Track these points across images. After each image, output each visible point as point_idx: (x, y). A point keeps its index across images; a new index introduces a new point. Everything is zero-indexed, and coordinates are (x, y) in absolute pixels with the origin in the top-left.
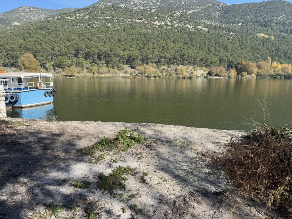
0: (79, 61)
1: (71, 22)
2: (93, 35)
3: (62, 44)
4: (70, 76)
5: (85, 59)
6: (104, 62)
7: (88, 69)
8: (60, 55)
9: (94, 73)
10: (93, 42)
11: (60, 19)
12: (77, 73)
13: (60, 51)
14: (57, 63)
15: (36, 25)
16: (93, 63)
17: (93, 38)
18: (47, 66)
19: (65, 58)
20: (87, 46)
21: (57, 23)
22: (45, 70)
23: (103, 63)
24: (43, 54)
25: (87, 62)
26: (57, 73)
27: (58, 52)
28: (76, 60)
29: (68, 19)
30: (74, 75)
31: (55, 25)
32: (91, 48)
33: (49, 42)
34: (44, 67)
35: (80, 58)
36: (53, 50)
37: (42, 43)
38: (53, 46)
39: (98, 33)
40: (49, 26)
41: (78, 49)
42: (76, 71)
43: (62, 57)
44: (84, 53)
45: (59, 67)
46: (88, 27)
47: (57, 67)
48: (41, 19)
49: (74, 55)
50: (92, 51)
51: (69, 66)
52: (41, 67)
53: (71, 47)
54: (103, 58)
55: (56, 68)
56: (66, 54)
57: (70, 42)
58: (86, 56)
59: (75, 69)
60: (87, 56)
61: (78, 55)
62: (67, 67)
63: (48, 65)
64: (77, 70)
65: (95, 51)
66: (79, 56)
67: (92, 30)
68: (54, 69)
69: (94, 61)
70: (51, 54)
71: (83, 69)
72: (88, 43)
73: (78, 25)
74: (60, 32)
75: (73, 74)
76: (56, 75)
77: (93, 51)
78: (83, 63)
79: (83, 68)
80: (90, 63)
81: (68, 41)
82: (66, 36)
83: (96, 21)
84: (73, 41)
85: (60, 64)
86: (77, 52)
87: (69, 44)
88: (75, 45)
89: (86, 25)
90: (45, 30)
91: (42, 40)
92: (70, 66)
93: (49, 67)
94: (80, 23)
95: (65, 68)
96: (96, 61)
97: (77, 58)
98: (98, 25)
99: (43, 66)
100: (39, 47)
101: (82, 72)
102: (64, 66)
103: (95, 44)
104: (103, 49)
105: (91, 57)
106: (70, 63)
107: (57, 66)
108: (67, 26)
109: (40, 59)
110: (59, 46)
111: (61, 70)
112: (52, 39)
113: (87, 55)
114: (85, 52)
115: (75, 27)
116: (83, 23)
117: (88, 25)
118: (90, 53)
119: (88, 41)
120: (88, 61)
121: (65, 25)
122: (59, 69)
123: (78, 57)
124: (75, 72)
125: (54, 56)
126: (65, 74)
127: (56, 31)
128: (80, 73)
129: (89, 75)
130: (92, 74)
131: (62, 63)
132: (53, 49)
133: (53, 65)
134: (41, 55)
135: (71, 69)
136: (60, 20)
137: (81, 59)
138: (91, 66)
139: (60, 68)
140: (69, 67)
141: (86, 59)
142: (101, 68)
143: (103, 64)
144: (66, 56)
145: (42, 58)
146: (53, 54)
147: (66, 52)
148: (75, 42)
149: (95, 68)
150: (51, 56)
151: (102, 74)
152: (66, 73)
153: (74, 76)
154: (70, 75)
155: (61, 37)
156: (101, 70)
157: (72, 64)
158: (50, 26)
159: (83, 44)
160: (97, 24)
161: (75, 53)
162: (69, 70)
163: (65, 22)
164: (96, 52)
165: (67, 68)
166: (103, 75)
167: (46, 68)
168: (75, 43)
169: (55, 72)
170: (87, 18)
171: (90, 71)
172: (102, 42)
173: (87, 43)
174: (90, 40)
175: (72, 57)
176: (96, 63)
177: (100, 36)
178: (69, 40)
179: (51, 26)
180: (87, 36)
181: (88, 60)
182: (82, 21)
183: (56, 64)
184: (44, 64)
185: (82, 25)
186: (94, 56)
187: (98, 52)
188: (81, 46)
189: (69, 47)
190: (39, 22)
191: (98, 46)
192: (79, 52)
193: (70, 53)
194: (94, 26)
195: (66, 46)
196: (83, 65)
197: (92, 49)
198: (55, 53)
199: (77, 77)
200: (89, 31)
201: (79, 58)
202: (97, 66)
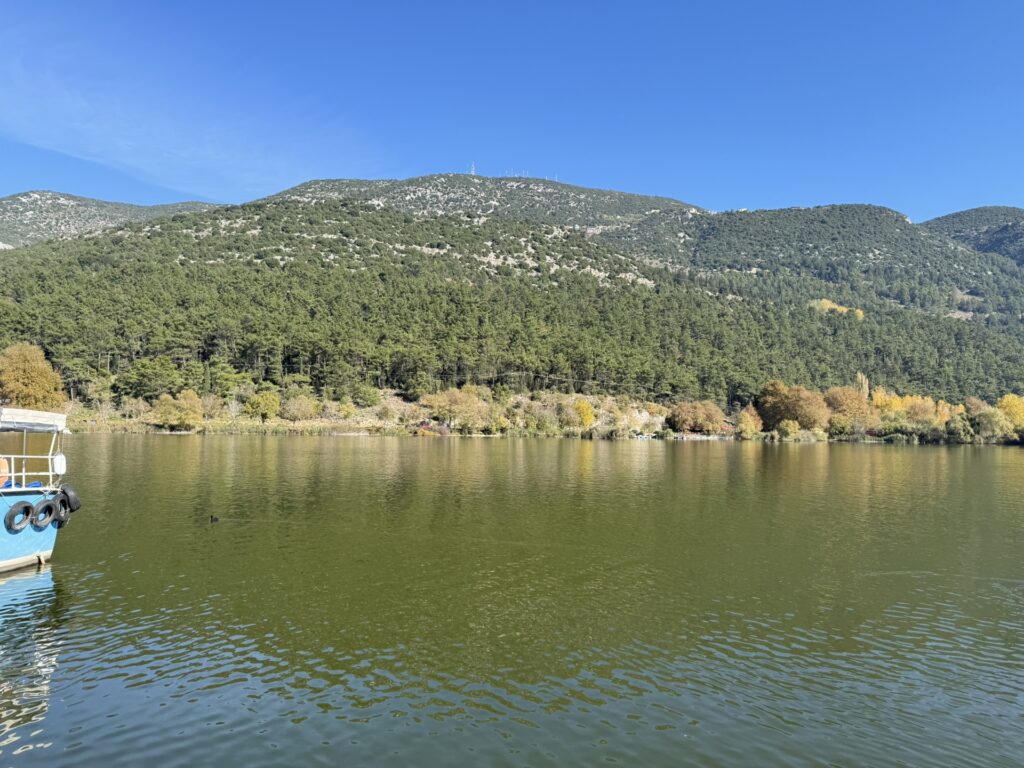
0: (212, 374)
1: (199, 244)
2: (271, 288)
3: (157, 316)
4: (172, 428)
5: (235, 367)
6: (307, 378)
7: (243, 402)
8: (146, 353)
9: (264, 416)
10: (271, 312)
11: (160, 235)
12: (200, 418)
13: (148, 340)
14: (131, 381)
15: (71, 251)
16: (264, 380)
17: (273, 300)
18: (90, 390)
19: (162, 364)
20: (247, 324)
21: (147, 246)
22: (82, 404)
23: (300, 384)
24: (84, 347)
25: (244, 378)
26: (124, 416)
27: (139, 343)
28: (202, 370)
29: (187, 236)
30: (191, 422)
31: (138, 253)
32: (263, 332)
33: (111, 308)
34: (79, 393)
35: (220, 365)
36: (122, 335)
37: (85, 310)
38: (124, 321)
39: (290, 283)
40: (116, 256)
41: (214, 334)
42: (200, 411)
43: (151, 360)
44: (234, 346)
45: (136, 396)
46: (256, 264)
47: (127, 394)
48: (90, 232)
49: (199, 353)
50: (264, 342)
51: (174, 390)
52: (69, 392)
53: (188, 325)
54: (302, 366)
55: (125, 398)
56: (169, 349)
57: (187, 308)
58: (242, 357)
59: (197, 402)
60: (244, 358)
61: (212, 353)
62: (165, 396)
63: (98, 386)
64: (204, 406)
65: (276, 340)
66: (213, 358)
67: (269, 273)
68: (117, 402)
69: (268, 375)
70: (112, 349)
71: (225, 404)
72: (254, 315)
73: (222, 257)
74: (155, 277)
75: (187, 422)
76: (121, 423)
77: (267, 340)
78: (226, 380)
79: (227, 399)
80: (255, 381)
81: (180, 305)
82: (173, 290)
83: (285, 246)
84: (197, 305)
85: (140, 384)
86: (210, 345)
87: (181, 317)
88: (205, 319)
89: (249, 258)
90: (103, 267)
91: (84, 300)
92: (179, 392)
93: (96, 396)
94: (229, 249)
95: (157, 397)
96: (277, 377)
97: (207, 363)
98: (292, 259)
99: (75, 390)
100: (69, 323)
101: (220, 413)
102: (156, 393)
103: (279, 317)
104: (305, 334)
105: (260, 363)
106: (180, 381)
107: (129, 390)
108: (181, 257)
109: (69, 364)
110: (145, 322)
111: (141, 404)
112: (122, 297)
113: (243, 354)
114: (237, 344)
115: (211, 262)
116: (238, 249)
117: (256, 258)
118: (257, 348)
119: (252, 309)
120: (249, 375)
121: (175, 255)
122: (134, 401)
123: (211, 360)
124: (195, 412)
125: (123, 357)
126: (156, 422)
127: (139, 271)
128: (211, 417)
129: (246, 423)
130: (258, 421)
131: (150, 380)
132: (120, 332)
133: (114, 388)
134: (73, 350)
135: (182, 402)
136: (159, 239)
137: (223, 369)
138: (256, 392)
139: (140, 398)
140: (174, 395)
141: (238, 367)
142: (292, 399)
143: (301, 387)
144: (167, 358)
145: (77, 360)
146: (119, 347)
147: (167, 342)
148: (204, 310)
149: (271, 398)
150: (113, 355)
151: (294, 419)
152: (159, 416)
153: (188, 428)
154: (175, 423)
155: (155, 291)
156: (293, 406)
157: (186, 385)
158: (121, 257)
159: (233, 318)
160: (289, 256)
161: (202, 347)
162: (174, 405)
163: (176, 245)
164: (280, 344)
165: (166, 400)
166: (299, 425)
167: (85, 396)
168: (204, 314)
169: (118, 413)
170: (254, 236)
171: (250, 410)
172: (302, 312)
173: (250, 316)
174: (261, 305)
175: (187, 360)
176: (275, 383)
177: (295, 291)
178: (183, 304)
179: (125, 254)
180: (252, 291)
181: (246, 371)
182: (238, 243)
183: (127, 383)
184: (80, 382)
185: (237, 255)
186: (272, 359)
187: (287, 343)
188: (226, 325)
189: (183, 324)
190: (82, 241)
191: (289, 324)
192: (217, 345)
193: (183, 347)
194: (276, 260)
195: (170, 322)
196: (227, 390)
197: (266, 335)
198: (126, 344)
199: (199, 432)
200: (259, 276)
201: (213, 364)
202: (279, 391)
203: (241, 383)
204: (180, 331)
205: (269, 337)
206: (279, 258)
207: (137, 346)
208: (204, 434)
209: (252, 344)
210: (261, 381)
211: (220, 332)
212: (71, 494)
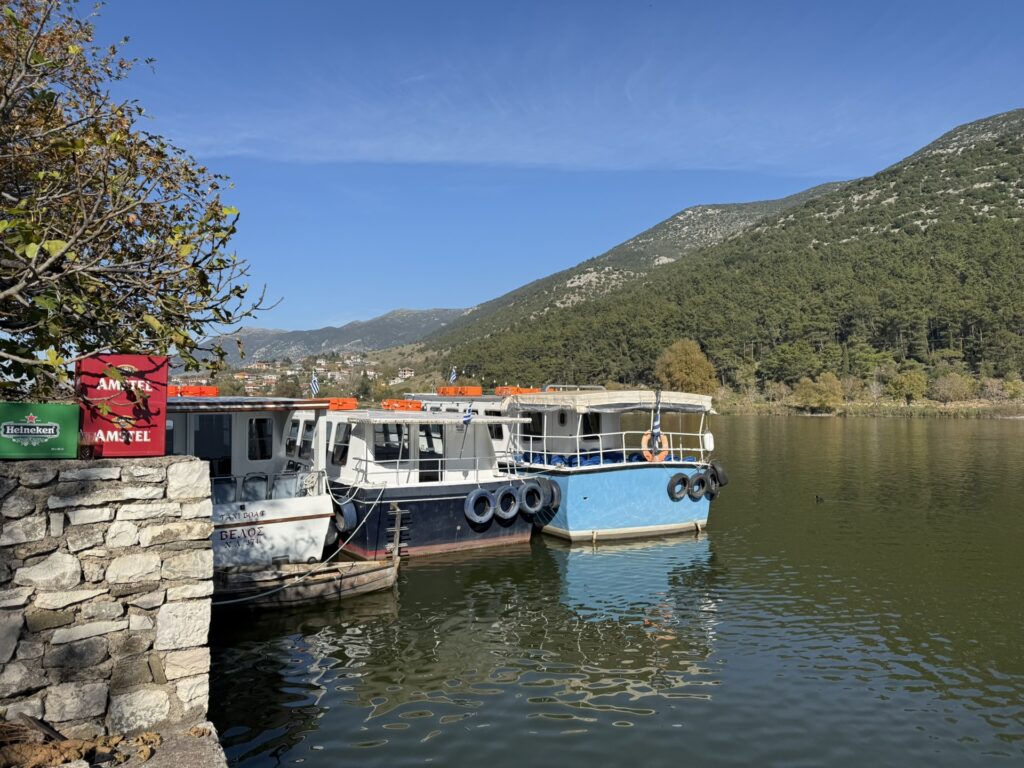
0: (850, 355)
1: (832, 225)
2: (911, 257)
3: (794, 302)
4: (813, 410)
5: (874, 347)
6: (960, 353)
7: (885, 383)
8: (786, 339)
9: (909, 398)
10: (912, 283)
11: (793, 223)
12: (840, 400)
13: (787, 326)
14: (773, 366)
15: (718, 254)
16: (907, 358)
17: (914, 270)
18: (738, 376)
19: (801, 349)
20: (885, 300)
21: (782, 237)
22: (731, 389)
23: (950, 360)
24: (731, 338)
25: (885, 357)
26: (768, 399)
27: (779, 330)
28: (840, 351)
29: (820, 219)
30: (831, 404)
31: (774, 245)
32: (904, 306)
33: (752, 300)
34: (729, 380)
35: (858, 346)
36: (763, 324)
37: (731, 305)
38: (764, 311)
39: (934, 248)
40: (755, 252)
41: (851, 313)
42: (840, 393)
43: (790, 345)
44: (872, 323)
45: (778, 381)
46: (894, 235)
47: (769, 378)
48: (733, 235)
49: (836, 334)
50: (906, 317)
51: (813, 373)
52: (721, 379)
53: (824, 308)
54: (952, 340)
55: (768, 383)
56: (806, 333)
57: (822, 292)
58: (882, 334)
59: (837, 384)
60: (884, 336)
61: (850, 333)
62: (805, 380)
63: (744, 373)
64: (843, 388)
65: (920, 313)
66: (852, 339)
67: (908, 241)
68: (761, 387)
69: (912, 352)
70: (755, 338)
71: (865, 385)
72: (893, 289)
73: (856, 234)
74: (790, 266)
75: (827, 404)
76: (765, 406)
77: (909, 314)
78: (866, 360)
79: (867, 380)
80: (897, 359)
81: (815, 289)
82: (808, 275)
83: (927, 208)
84: (832, 287)
85: (781, 368)
86: (847, 325)
87: (817, 300)
88: (840, 300)
89: (885, 229)
90: (744, 263)
91: (730, 295)
92: (819, 375)
93: (743, 381)
94: (864, 224)
95: (797, 381)
96: (923, 354)
97: (844, 344)
98: (935, 221)
99: (726, 377)
100: (718, 318)
101: (861, 395)
102: (796, 377)
103: (922, 288)
104: (955, 303)
105: (902, 340)
106: (818, 364)
107: (771, 375)
108: (815, 241)
109: (719, 355)
110: (783, 309)
111: (783, 388)
112: (762, 289)
113: (883, 332)
114: (875, 322)
115: (844, 241)
116: (873, 222)
117: (893, 227)
118: (898, 324)
119: (891, 283)
120: (890, 354)
121: (809, 240)
122: (776, 385)
123: (849, 341)
124: (835, 395)
125: (764, 345)
126: (797, 404)
127: (776, 261)
128: (852, 399)
129: (888, 404)
130: (902, 404)
131: (790, 365)
132: (761, 322)
133: (758, 374)
134: (723, 342)
135: (822, 385)
136: (793, 228)
137: (862, 349)
138: (899, 372)
139: (781, 382)
140: (813, 378)
141: (878, 345)
142: (941, 378)
143: (952, 364)
144: (805, 342)
145: (726, 351)
146: (760, 336)
147: (805, 326)
148: (840, 291)
149: (917, 377)
150: (756, 343)
151: (945, 400)
152: (800, 398)
153: (829, 410)
154: (816, 405)
155: (791, 279)
156: (943, 386)
157: (825, 367)
158: (760, 251)
159: (871, 295)
160: (932, 218)
161: (839, 329)
162: (814, 388)
163: (810, 230)
164: (925, 317)
165: (805, 383)
166: (951, 406)
167: (734, 382)
168: (840, 294)
169: (763, 397)
170: (890, 205)
171: (893, 390)
172: (949, 278)
173: (888, 291)
174: (901, 277)
175: (825, 343)
176: (920, 360)
177: (941, 256)
178: (818, 287)
179: (762, 249)
180: (890, 264)
181: (887, 350)
182: (873, 215)
183: (769, 369)
184: (729, 369)
185: (872, 229)
186: (916, 335)
187: (932, 316)
188: (863, 303)
189: (819, 308)
190: (727, 243)
191: (934, 294)
192: (855, 325)
193: (820, 330)
194: (917, 226)
195: (806, 306)
196: (867, 370)
197: (907, 309)
198: (767, 332)
199: (840, 415)
200: (897, 247)
201: (851, 345)
202: (925, 369)
203: (880, 362)
204: (816, 314)
205: (911, 310)
206: (919, 222)
207: (776, 333)
208: (845, 416)
209: (892, 321)
210: (904, 359)
211: (856, 311)
212: (720, 469)
